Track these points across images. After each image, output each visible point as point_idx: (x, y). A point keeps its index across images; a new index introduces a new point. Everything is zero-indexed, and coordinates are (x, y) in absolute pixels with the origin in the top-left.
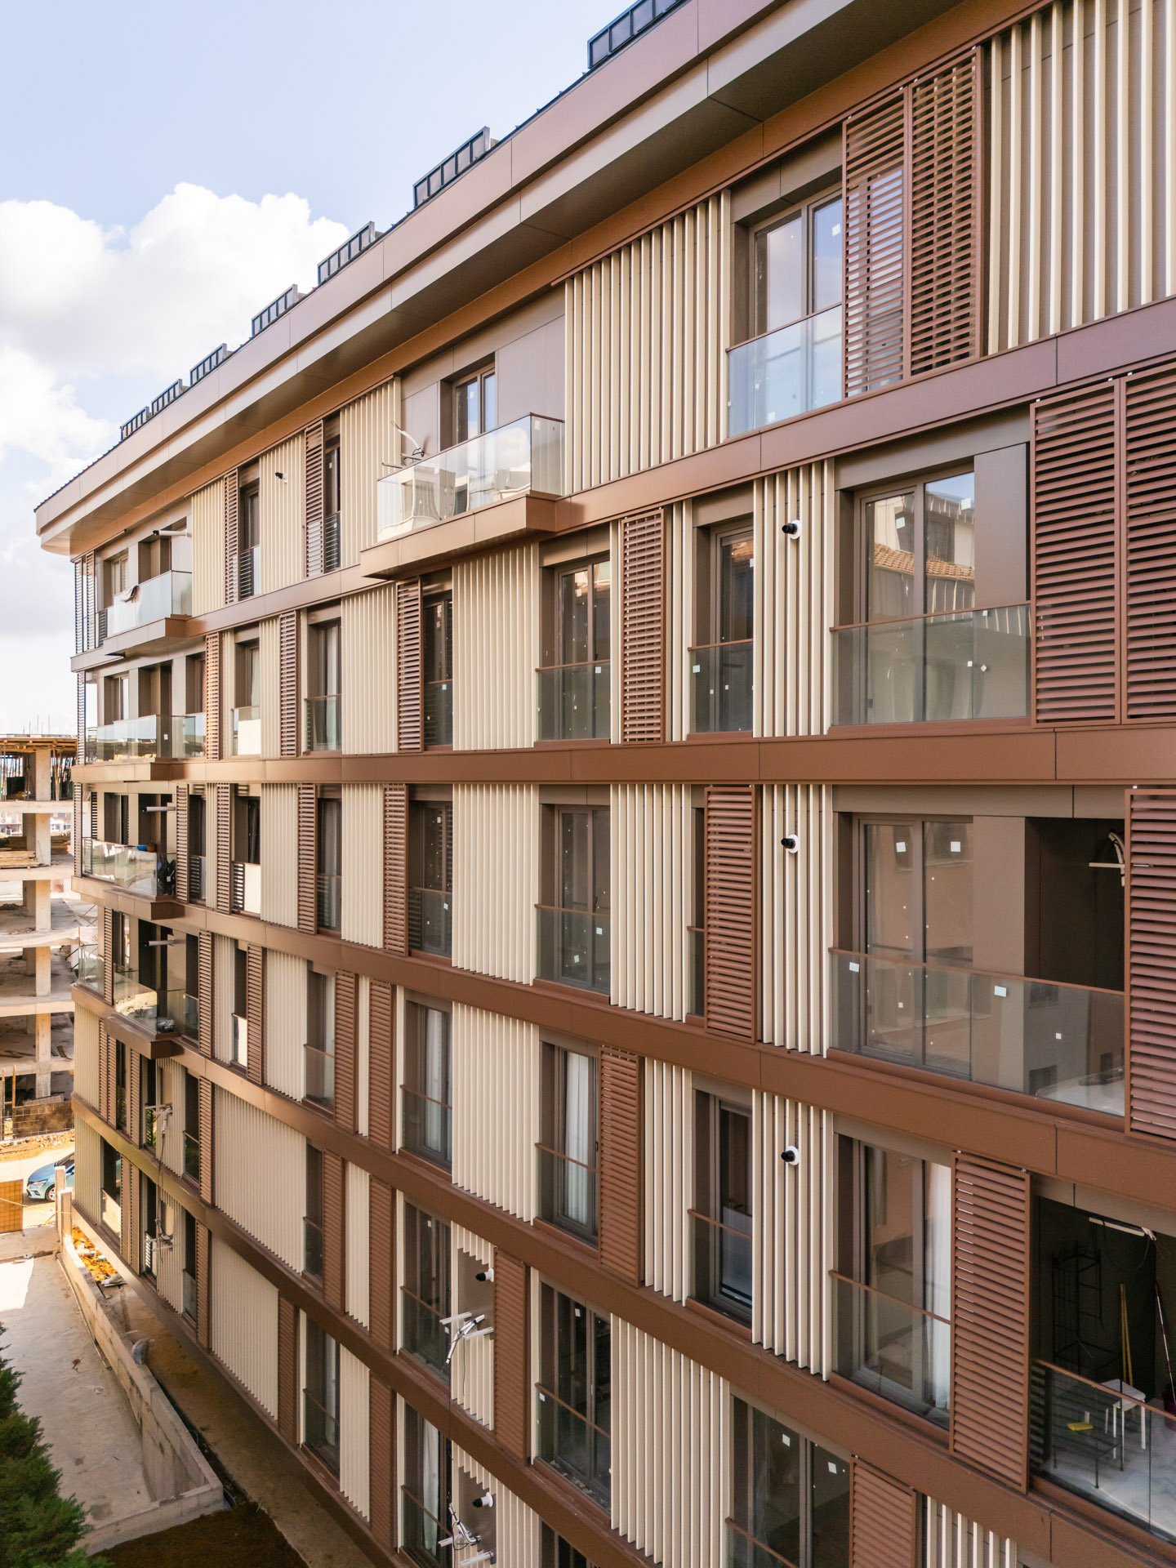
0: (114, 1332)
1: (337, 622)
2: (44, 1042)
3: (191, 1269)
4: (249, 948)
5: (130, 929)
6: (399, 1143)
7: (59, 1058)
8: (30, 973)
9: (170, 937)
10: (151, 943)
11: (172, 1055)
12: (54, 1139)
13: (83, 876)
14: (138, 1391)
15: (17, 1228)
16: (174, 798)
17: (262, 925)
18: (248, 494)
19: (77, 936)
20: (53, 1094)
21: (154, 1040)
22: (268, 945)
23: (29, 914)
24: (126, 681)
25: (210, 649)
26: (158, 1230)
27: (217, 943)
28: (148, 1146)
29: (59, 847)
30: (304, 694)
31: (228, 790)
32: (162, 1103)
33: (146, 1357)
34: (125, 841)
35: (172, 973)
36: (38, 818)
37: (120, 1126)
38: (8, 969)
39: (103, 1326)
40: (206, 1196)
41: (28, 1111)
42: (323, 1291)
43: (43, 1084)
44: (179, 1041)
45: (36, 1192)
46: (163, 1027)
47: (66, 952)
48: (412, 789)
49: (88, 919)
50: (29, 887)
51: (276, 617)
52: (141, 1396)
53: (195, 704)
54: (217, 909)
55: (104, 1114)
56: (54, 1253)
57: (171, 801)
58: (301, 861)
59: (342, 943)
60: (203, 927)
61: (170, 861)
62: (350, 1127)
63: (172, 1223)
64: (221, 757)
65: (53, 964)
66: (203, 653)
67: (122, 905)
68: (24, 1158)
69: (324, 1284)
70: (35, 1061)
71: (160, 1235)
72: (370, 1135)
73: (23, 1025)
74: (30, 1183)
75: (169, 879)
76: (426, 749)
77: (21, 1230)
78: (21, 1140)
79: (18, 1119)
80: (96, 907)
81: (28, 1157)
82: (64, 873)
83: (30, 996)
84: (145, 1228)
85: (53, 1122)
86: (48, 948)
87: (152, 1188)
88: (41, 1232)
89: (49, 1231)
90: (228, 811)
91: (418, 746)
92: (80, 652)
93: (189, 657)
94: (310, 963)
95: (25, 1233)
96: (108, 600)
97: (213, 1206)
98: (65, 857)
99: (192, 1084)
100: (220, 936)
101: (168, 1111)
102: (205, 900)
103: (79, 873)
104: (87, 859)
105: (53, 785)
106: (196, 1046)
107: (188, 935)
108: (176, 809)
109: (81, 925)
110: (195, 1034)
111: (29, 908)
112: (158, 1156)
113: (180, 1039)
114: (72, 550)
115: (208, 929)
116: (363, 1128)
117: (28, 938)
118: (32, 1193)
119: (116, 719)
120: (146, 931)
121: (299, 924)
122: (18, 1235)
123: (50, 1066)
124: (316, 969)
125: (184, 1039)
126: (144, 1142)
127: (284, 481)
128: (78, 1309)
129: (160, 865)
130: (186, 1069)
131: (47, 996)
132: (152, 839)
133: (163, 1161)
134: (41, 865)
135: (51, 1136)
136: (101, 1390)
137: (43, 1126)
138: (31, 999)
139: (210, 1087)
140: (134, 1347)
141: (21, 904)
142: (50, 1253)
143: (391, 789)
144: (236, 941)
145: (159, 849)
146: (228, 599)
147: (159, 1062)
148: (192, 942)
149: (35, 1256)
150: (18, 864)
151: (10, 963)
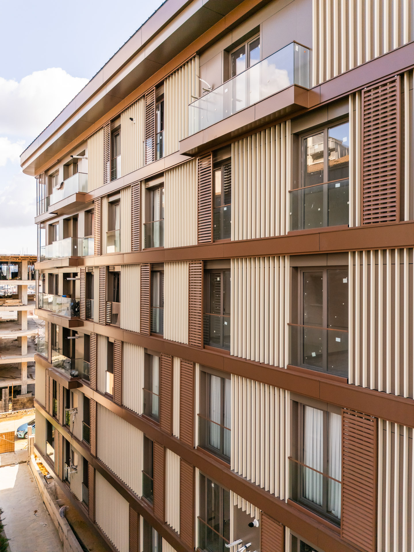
0: (52, 501)
1: (161, 185)
2: (24, 372)
3: (86, 483)
4: (115, 341)
5: (59, 331)
6: (197, 444)
7: (30, 379)
8: (19, 346)
9: (76, 335)
10: (69, 338)
11: (78, 388)
12: (28, 411)
13: (39, 308)
14: (62, 529)
15: (12, 451)
16: (79, 274)
17: (122, 330)
18: (115, 133)
19: (37, 332)
20: (28, 392)
21: (70, 381)
22: (124, 341)
23: (19, 324)
24: (58, 226)
25: (96, 207)
26: (71, 464)
27: (99, 338)
28: (66, 426)
29: (31, 299)
30: (143, 221)
31: (105, 269)
32: (73, 407)
33: (65, 514)
34: (57, 293)
35: (78, 351)
36: (23, 287)
37: (54, 415)
38: (12, 344)
39: (47, 497)
40: (93, 452)
41: (18, 400)
42: (153, 509)
43: (24, 389)
44: (80, 381)
45: (20, 435)
46: (74, 375)
47: (33, 338)
48: (205, 262)
49: (41, 325)
50: (19, 313)
51: (130, 186)
52: (63, 531)
53: (88, 232)
54: (99, 323)
55: (47, 409)
56: (27, 462)
57: (77, 276)
58: (142, 301)
59: (164, 340)
60: (93, 331)
61: (77, 302)
62: (169, 432)
63: (77, 461)
64: (101, 254)
65: (28, 342)
66: (93, 209)
67: (56, 321)
68: (16, 419)
69: (154, 506)
70: (21, 380)
71: (72, 466)
72: (180, 438)
73: (17, 366)
74: (18, 431)
75: (76, 310)
76: (214, 242)
77: (14, 451)
78: (15, 412)
79: (14, 404)
80: (45, 321)
81: (18, 419)
82: (32, 308)
83: (19, 355)
84: (65, 461)
85: (28, 405)
86: (26, 337)
87: (68, 444)
88: (22, 452)
89: (25, 451)
90: (105, 278)
91: (210, 240)
92: (38, 215)
93: (86, 212)
94: (146, 349)
95: (16, 453)
96: (50, 192)
97: (96, 457)
98: (33, 302)
99: (87, 401)
100: (100, 335)
101: (75, 411)
102: (93, 319)
103: (37, 307)
104: (41, 303)
105: (28, 275)
106: (89, 384)
107: (85, 334)
108: (80, 279)
109: (39, 328)
110: (87, 378)
111: (19, 321)
112: (71, 431)
113: (81, 380)
114: (36, 173)
115: (95, 332)
116: (176, 432)
117: (18, 333)
118: (19, 435)
119: (53, 241)
120: (66, 332)
121: (141, 331)
122: (13, 454)
123: (27, 382)
124: (149, 353)
125: (83, 380)
126: (65, 423)
127: (133, 122)
128: (37, 487)
129: (73, 303)
130: (84, 394)
131: (26, 355)
132: (68, 292)
133: (73, 433)
134: (24, 305)
135: (27, 410)
136: (46, 525)
137: (24, 406)
138: (20, 356)
139: (95, 403)
140: (60, 510)
141: (17, 320)
142: (26, 462)
143: (192, 264)
144: (108, 338)
145: (72, 296)
146: (105, 182)
147: (71, 390)
148: (87, 337)
149: (20, 463)
150: (15, 305)
151: (12, 342)
